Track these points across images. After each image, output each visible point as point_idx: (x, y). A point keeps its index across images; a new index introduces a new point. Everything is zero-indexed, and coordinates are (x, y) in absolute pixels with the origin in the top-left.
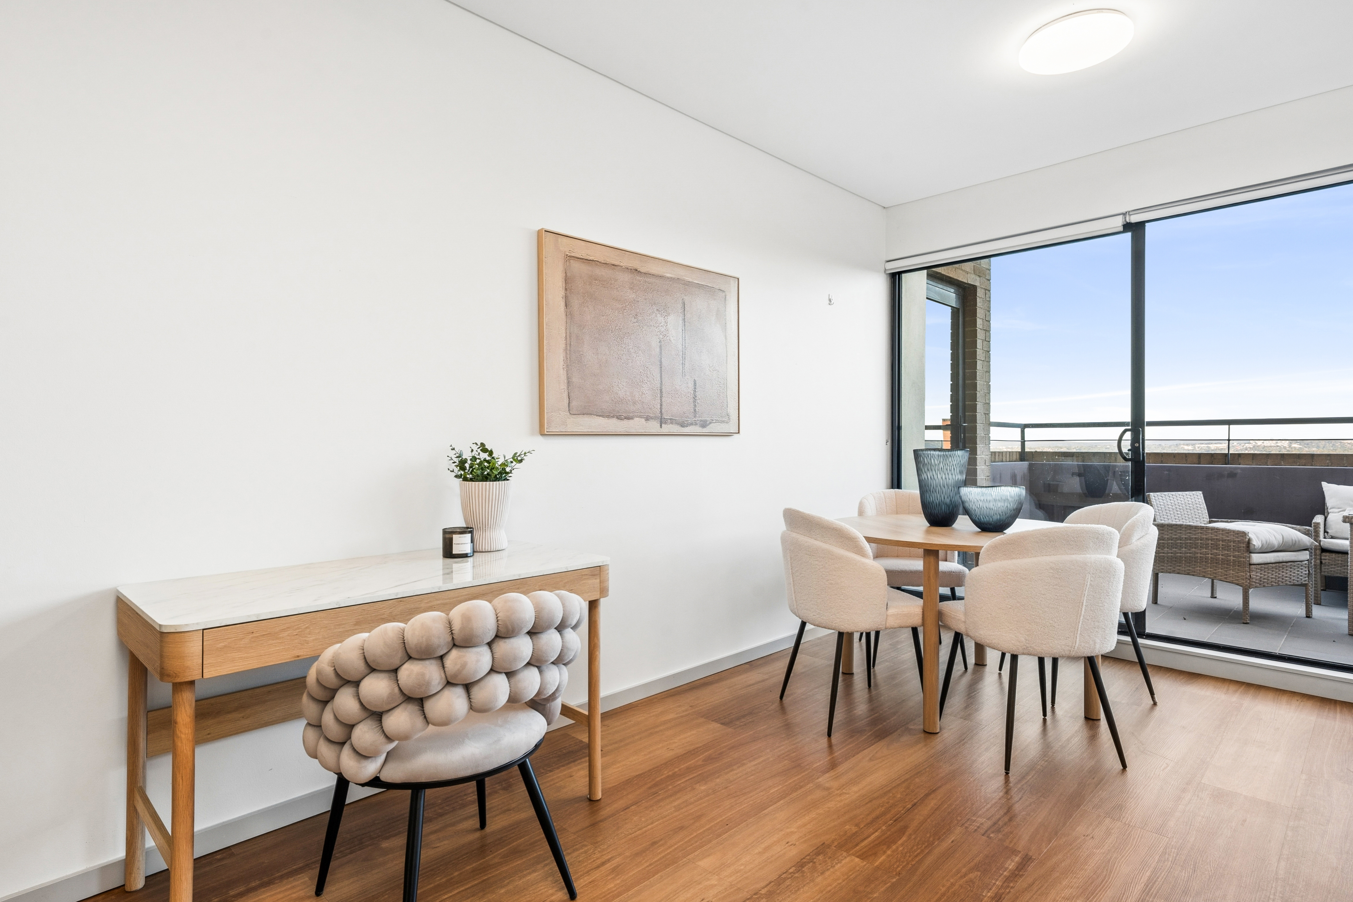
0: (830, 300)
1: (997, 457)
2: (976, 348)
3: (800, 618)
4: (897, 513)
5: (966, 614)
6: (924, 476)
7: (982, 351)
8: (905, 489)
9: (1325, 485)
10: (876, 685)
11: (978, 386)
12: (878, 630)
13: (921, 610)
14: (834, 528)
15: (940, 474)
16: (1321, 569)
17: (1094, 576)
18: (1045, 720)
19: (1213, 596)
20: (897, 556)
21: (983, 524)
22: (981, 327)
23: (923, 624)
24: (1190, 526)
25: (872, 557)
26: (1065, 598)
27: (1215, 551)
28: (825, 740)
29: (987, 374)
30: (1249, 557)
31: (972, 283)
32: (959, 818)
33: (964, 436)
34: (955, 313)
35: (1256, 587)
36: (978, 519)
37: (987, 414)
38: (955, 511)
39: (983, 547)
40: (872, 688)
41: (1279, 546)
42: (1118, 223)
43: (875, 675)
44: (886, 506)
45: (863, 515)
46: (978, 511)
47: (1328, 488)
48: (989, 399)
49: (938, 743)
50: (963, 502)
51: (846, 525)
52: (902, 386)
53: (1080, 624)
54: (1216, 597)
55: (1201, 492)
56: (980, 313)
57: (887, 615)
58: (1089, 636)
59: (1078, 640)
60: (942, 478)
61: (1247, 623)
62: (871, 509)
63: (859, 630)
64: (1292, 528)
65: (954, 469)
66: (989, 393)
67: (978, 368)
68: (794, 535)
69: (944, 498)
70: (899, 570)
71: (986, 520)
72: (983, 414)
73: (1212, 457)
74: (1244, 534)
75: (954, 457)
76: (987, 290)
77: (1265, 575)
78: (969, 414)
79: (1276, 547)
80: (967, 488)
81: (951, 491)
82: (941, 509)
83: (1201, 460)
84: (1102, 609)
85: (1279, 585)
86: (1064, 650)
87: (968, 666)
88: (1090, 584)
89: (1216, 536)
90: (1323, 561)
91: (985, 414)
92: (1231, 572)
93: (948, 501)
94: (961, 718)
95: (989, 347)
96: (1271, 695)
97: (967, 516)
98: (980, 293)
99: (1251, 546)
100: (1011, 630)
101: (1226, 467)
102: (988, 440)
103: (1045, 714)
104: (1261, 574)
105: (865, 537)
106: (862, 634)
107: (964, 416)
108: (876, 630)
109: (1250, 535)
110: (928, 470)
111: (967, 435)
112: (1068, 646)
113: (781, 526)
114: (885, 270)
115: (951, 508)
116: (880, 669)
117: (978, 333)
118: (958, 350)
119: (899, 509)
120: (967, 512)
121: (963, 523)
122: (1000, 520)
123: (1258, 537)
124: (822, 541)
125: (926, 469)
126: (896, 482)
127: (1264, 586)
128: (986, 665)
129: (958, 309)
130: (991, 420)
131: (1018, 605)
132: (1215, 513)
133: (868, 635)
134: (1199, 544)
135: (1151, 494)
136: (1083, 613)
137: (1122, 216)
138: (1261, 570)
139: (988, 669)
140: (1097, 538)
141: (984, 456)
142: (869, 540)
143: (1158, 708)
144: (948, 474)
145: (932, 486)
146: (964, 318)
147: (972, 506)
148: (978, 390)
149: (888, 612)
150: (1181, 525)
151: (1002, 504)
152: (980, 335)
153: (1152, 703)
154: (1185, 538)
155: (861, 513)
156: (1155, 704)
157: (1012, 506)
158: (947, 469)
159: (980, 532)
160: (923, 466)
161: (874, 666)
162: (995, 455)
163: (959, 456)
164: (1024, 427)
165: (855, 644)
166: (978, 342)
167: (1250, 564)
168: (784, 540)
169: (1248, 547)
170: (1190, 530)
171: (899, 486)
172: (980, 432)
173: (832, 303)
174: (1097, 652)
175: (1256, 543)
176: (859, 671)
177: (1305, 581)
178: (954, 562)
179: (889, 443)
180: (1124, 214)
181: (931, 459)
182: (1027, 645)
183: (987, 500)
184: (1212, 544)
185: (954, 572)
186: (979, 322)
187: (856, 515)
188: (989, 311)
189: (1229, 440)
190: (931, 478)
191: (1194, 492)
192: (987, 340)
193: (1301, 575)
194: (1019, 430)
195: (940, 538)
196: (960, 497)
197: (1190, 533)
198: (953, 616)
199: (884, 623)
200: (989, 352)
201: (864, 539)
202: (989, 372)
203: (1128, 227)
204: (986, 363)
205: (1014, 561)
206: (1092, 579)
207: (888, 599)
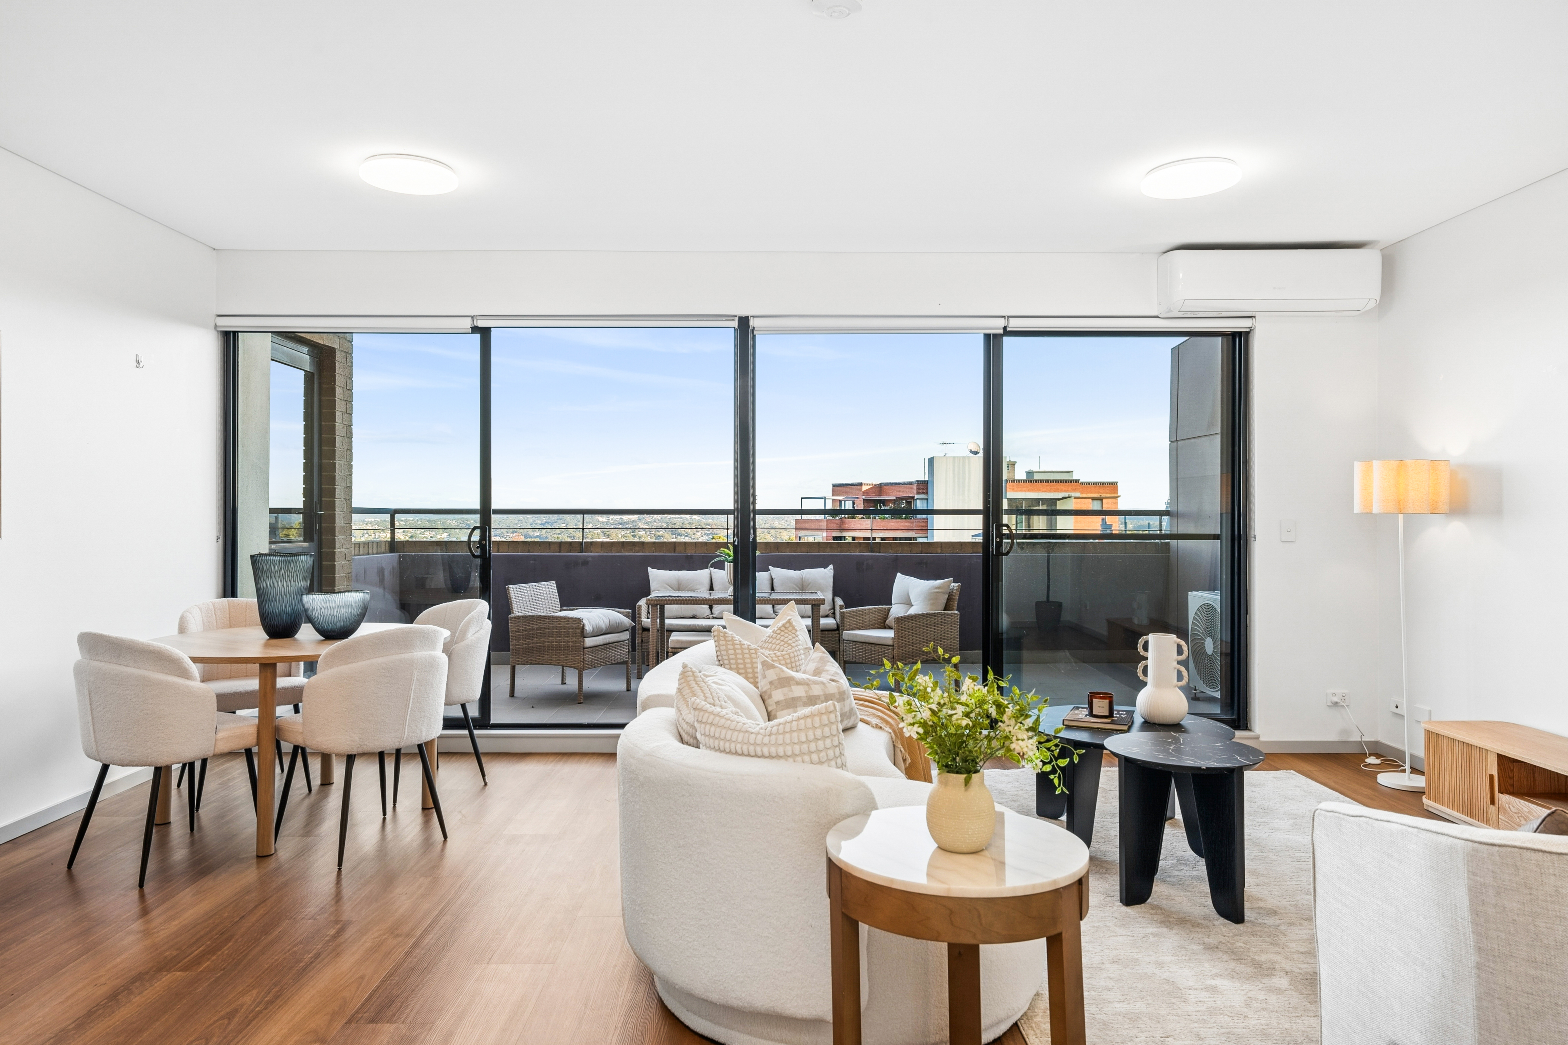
0: (138, 362)
1: (361, 549)
2: (335, 422)
3: (101, 762)
4: (230, 627)
5: (304, 724)
6: (263, 584)
7: (341, 426)
8: (240, 597)
9: (649, 569)
10: (200, 828)
11: (337, 466)
12: (205, 757)
13: (256, 729)
14: (151, 651)
15: (281, 581)
16: (642, 646)
17: (420, 671)
18: (384, 819)
19: (563, 683)
20: (230, 678)
21: (327, 632)
22: (341, 397)
23: (258, 744)
24: (540, 616)
25: (199, 679)
26: (395, 694)
27: (559, 639)
28: (135, 893)
29: (348, 453)
30: (584, 642)
31: (329, 345)
32: (288, 914)
33: (320, 527)
34: (309, 379)
35: (589, 668)
36: (322, 627)
37: (349, 499)
38: (297, 619)
39: (320, 655)
40: (195, 831)
41: (606, 630)
42: (467, 324)
43: (199, 818)
44: (216, 619)
45: (185, 632)
46: (321, 619)
47: (653, 573)
48: (351, 482)
49: (272, 864)
50: (306, 610)
51: (166, 646)
52: (239, 469)
53: (408, 716)
54: (565, 683)
55: (554, 582)
56: (339, 380)
57: (216, 740)
58: (417, 726)
59: (406, 730)
60: (283, 585)
61: (582, 703)
62: (195, 624)
63: (182, 760)
64: (618, 612)
65: (297, 575)
66: (351, 475)
67: (337, 445)
68: (96, 664)
69: (286, 607)
70: (232, 692)
71: (330, 627)
72: (343, 500)
73: (571, 546)
74: (579, 620)
75: (296, 563)
76: (348, 354)
77: (595, 657)
78: (326, 499)
79: (604, 629)
80: (310, 596)
81: (294, 598)
82: (282, 619)
83: (562, 549)
84: (427, 699)
85: (606, 664)
86: (394, 743)
87: (313, 788)
88: (417, 679)
89: (560, 624)
90: (643, 639)
91: (346, 499)
92: (570, 657)
93: (289, 610)
94: (299, 836)
95: (351, 421)
96: (577, 758)
97: (310, 624)
98: (339, 356)
99: (585, 631)
100: (347, 731)
101: (580, 556)
102: (349, 531)
103: (385, 814)
104: (592, 656)
105: (190, 657)
106: (184, 766)
107: (320, 501)
108: (203, 757)
109: (584, 621)
110: (268, 577)
111: (323, 525)
112: (398, 738)
113: (75, 654)
114: (216, 327)
115: (293, 618)
116: (205, 812)
117: (337, 404)
118: (312, 421)
119: (232, 622)
120: (310, 620)
121: (306, 633)
122: (344, 627)
123: (590, 622)
124: (134, 667)
125: (265, 577)
126: (229, 588)
127: (595, 667)
128: (333, 783)
129: (313, 374)
130: (354, 506)
131: (353, 706)
132: (567, 601)
133: (192, 765)
134: (547, 634)
135: (510, 586)
136: (410, 705)
137: (470, 318)
138: (593, 653)
139: (334, 787)
140: (423, 637)
141: (344, 550)
142: (195, 660)
143: (487, 787)
144: (290, 581)
145: (272, 594)
146: (320, 384)
147: (315, 614)
148: (337, 472)
149: (218, 736)
150: (533, 616)
151: (346, 610)
152: (340, 406)
153: (483, 784)
154: (537, 628)
155: (182, 629)
156: (486, 784)
157: (356, 611)
158: (289, 576)
159: (323, 640)
160: (262, 573)
161: (197, 810)
162: (359, 547)
163: (302, 561)
164: (393, 513)
165: (173, 792)
166: (337, 414)
167: (584, 648)
168: (79, 670)
169: (582, 633)
170: (540, 620)
171: (234, 594)
172: (339, 521)
173: (141, 366)
174: (424, 739)
175: (588, 628)
176: (178, 818)
177: (626, 658)
178: (299, 676)
179: (221, 541)
180: (473, 317)
181: (270, 566)
182: (361, 743)
183: (330, 607)
184: (556, 632)
185: (297, 687)
186: (338, 391)
187: (175, 631)
188: (351, 378)
189: (583, 529)
190: (270, 586)
191: (548, 583)
192: (349, 413)
193: (623, 653)
194: (387, 517)
195: (281, 650)
196: (303, 605)
197: (540, 623)
198: (290, 729)
199: (212, 748)
200: (351, 426)
201: (189, 659)
202: (350, 450)
203: (475, 329)
204: (347, 440)
205: (350, 666)
206: (418, 674)
207: (217, 723)
